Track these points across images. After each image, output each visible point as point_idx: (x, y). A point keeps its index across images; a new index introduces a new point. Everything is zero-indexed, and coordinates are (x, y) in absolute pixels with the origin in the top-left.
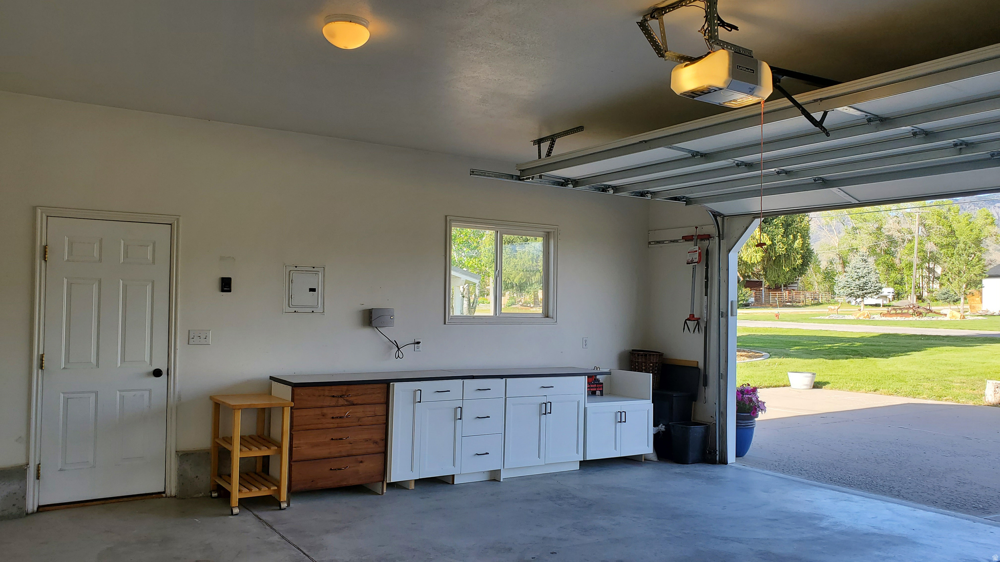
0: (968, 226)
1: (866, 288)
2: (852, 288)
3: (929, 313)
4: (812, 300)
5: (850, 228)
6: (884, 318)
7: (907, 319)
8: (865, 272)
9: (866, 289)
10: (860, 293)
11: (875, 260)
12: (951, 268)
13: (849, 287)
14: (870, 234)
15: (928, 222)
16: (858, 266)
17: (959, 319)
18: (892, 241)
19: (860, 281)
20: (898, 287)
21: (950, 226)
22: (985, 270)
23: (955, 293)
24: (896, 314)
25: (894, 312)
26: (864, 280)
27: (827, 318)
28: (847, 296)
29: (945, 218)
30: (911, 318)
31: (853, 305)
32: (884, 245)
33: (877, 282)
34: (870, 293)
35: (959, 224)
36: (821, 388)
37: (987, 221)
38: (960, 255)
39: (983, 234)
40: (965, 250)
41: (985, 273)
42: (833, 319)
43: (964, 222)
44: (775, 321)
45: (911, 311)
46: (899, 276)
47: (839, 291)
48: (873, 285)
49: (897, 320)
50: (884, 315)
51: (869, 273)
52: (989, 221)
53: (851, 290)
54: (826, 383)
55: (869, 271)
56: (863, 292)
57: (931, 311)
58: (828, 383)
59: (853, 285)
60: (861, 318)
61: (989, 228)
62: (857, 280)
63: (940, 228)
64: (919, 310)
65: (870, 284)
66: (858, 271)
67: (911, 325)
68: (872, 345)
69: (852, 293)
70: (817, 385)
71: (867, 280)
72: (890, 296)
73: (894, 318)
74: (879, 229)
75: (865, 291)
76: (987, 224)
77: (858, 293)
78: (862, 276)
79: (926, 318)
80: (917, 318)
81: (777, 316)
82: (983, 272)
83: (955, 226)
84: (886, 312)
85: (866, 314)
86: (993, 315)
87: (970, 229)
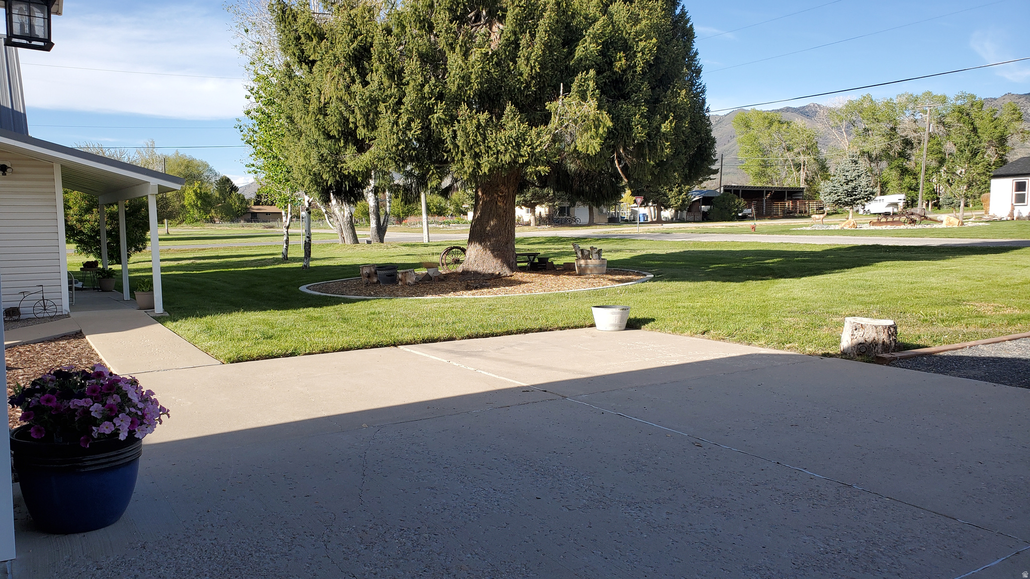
0: (992, 123)
1: (855, 193)
2: (839, 194)
3: (923, 220)
4: (817, 209)
5: (861, 131)
6: (873, 228)
7: (897, 227)
8: (854, 175)
9: (855, 195)
10: (848, 199)
11: (889, 165)
12: (951, 167)
13: (836, 193)
14: (883, 136)
15: (948, 120)
16: (847, 169)
17: (956, 226)
18: (907, 143)
19: (849, 186)
20: (913, 193)
21: (972, 124)
22: (990, 169)
23: (955, 196)
24: (887, 223)
25: (884, 220)
26: (852, 184)
27: (809, 228)
28: (834, 203)
29: (968, 114)
30: (902, 227)
31: (861, 215)
32: (898, 147)
33: (868, 187)
34: (860, 199)
35: (982, 121)
36: (639, 328)
37: (1013, 116)
38: (962, 151)
39: (1008, 132)
40: (968, 146)
41: (989, 172)
42: (815, 230)
43: (988, 118)
44: (751, 233)
45: (903, 218)
46: (914, 181)
47: (825, 198)
48: (863, 190)
49: (887, 228)
50: (874, 224)
51: (859, 176)
52: (1016, 116)
53: (838, 196)
54: (645, 321)
55: (860, 174)
56: (852, 198)
57: (926, 218)
58: (653, 320)
59: (841, 190)
60: (845, 228)
61: (1016, 124)
62: (845, 185)
63: (960, 127)
64: (913, 217)
65: (859, 189)
66: (847, 174)
67: (897, 234)
68: (816, 261)
69: (839, 200)
70: (633, 324)
71: (856, 184)
72: (901, 204)
73: (884, 227)
74: (893, 129)
75: (854, 197)
76: (1013, 120)
77: (846, 200)
78: (851, 180)
79: (920, 226)
80: (909, 227)
81: (753, 228)
82: (987, 171)
83: (977, 123)
84: (876, 221)
85: (852, 223)
86: (1001, 220)
87: (993, 126)
